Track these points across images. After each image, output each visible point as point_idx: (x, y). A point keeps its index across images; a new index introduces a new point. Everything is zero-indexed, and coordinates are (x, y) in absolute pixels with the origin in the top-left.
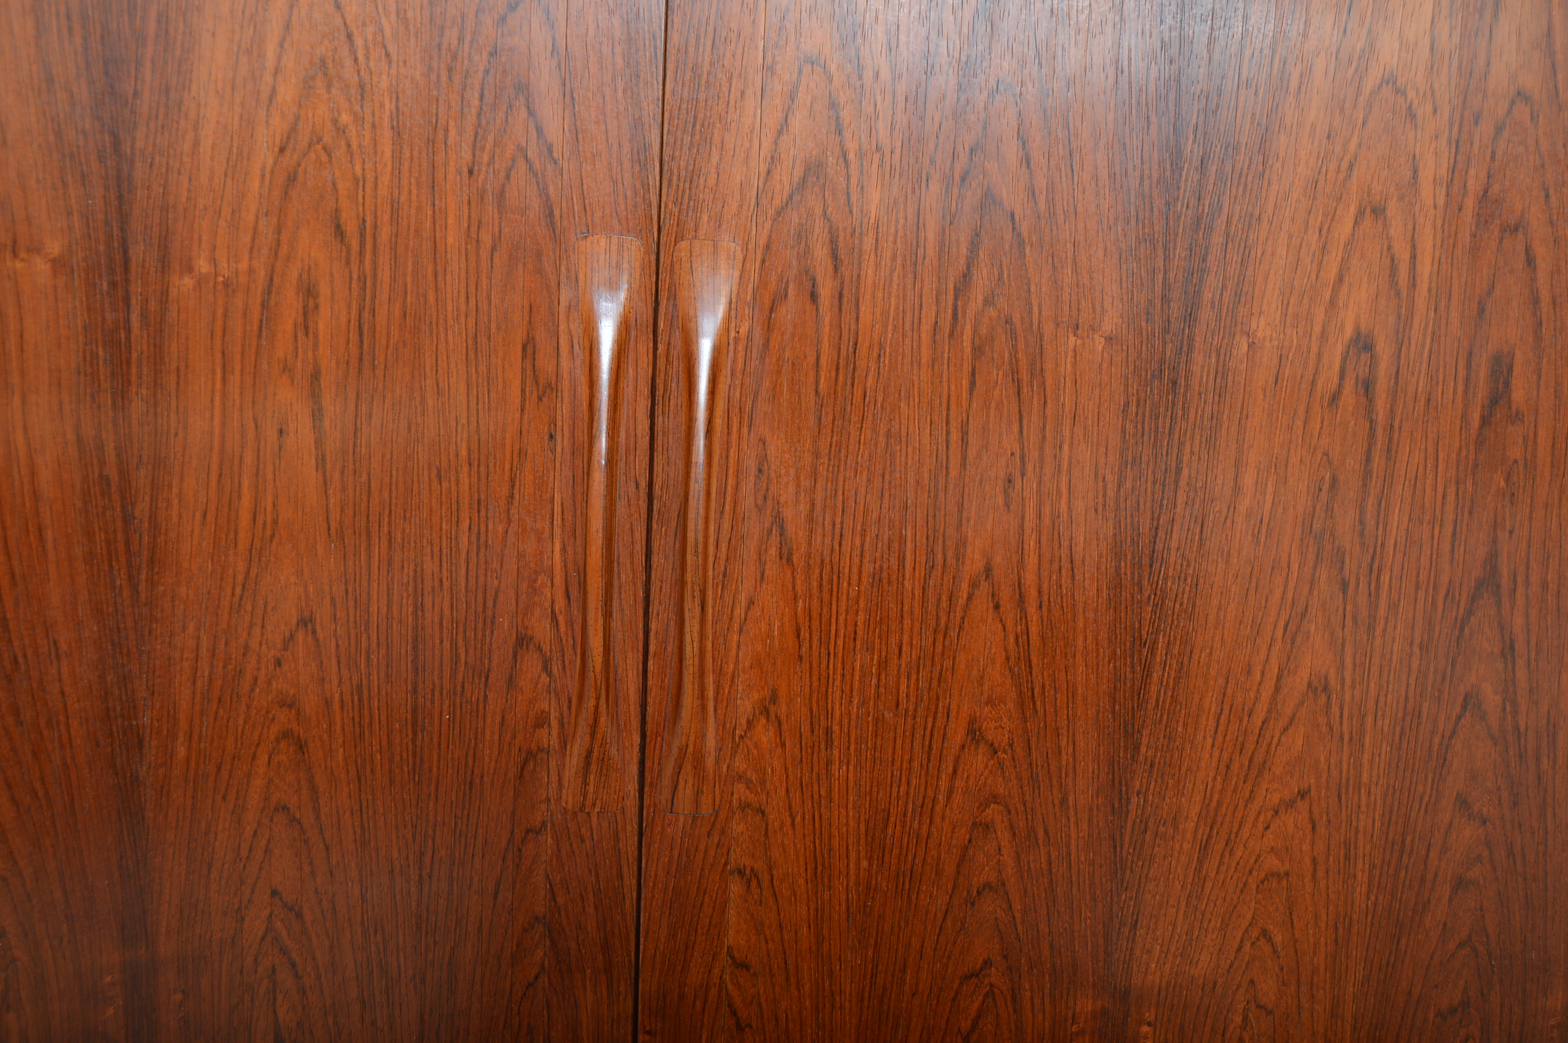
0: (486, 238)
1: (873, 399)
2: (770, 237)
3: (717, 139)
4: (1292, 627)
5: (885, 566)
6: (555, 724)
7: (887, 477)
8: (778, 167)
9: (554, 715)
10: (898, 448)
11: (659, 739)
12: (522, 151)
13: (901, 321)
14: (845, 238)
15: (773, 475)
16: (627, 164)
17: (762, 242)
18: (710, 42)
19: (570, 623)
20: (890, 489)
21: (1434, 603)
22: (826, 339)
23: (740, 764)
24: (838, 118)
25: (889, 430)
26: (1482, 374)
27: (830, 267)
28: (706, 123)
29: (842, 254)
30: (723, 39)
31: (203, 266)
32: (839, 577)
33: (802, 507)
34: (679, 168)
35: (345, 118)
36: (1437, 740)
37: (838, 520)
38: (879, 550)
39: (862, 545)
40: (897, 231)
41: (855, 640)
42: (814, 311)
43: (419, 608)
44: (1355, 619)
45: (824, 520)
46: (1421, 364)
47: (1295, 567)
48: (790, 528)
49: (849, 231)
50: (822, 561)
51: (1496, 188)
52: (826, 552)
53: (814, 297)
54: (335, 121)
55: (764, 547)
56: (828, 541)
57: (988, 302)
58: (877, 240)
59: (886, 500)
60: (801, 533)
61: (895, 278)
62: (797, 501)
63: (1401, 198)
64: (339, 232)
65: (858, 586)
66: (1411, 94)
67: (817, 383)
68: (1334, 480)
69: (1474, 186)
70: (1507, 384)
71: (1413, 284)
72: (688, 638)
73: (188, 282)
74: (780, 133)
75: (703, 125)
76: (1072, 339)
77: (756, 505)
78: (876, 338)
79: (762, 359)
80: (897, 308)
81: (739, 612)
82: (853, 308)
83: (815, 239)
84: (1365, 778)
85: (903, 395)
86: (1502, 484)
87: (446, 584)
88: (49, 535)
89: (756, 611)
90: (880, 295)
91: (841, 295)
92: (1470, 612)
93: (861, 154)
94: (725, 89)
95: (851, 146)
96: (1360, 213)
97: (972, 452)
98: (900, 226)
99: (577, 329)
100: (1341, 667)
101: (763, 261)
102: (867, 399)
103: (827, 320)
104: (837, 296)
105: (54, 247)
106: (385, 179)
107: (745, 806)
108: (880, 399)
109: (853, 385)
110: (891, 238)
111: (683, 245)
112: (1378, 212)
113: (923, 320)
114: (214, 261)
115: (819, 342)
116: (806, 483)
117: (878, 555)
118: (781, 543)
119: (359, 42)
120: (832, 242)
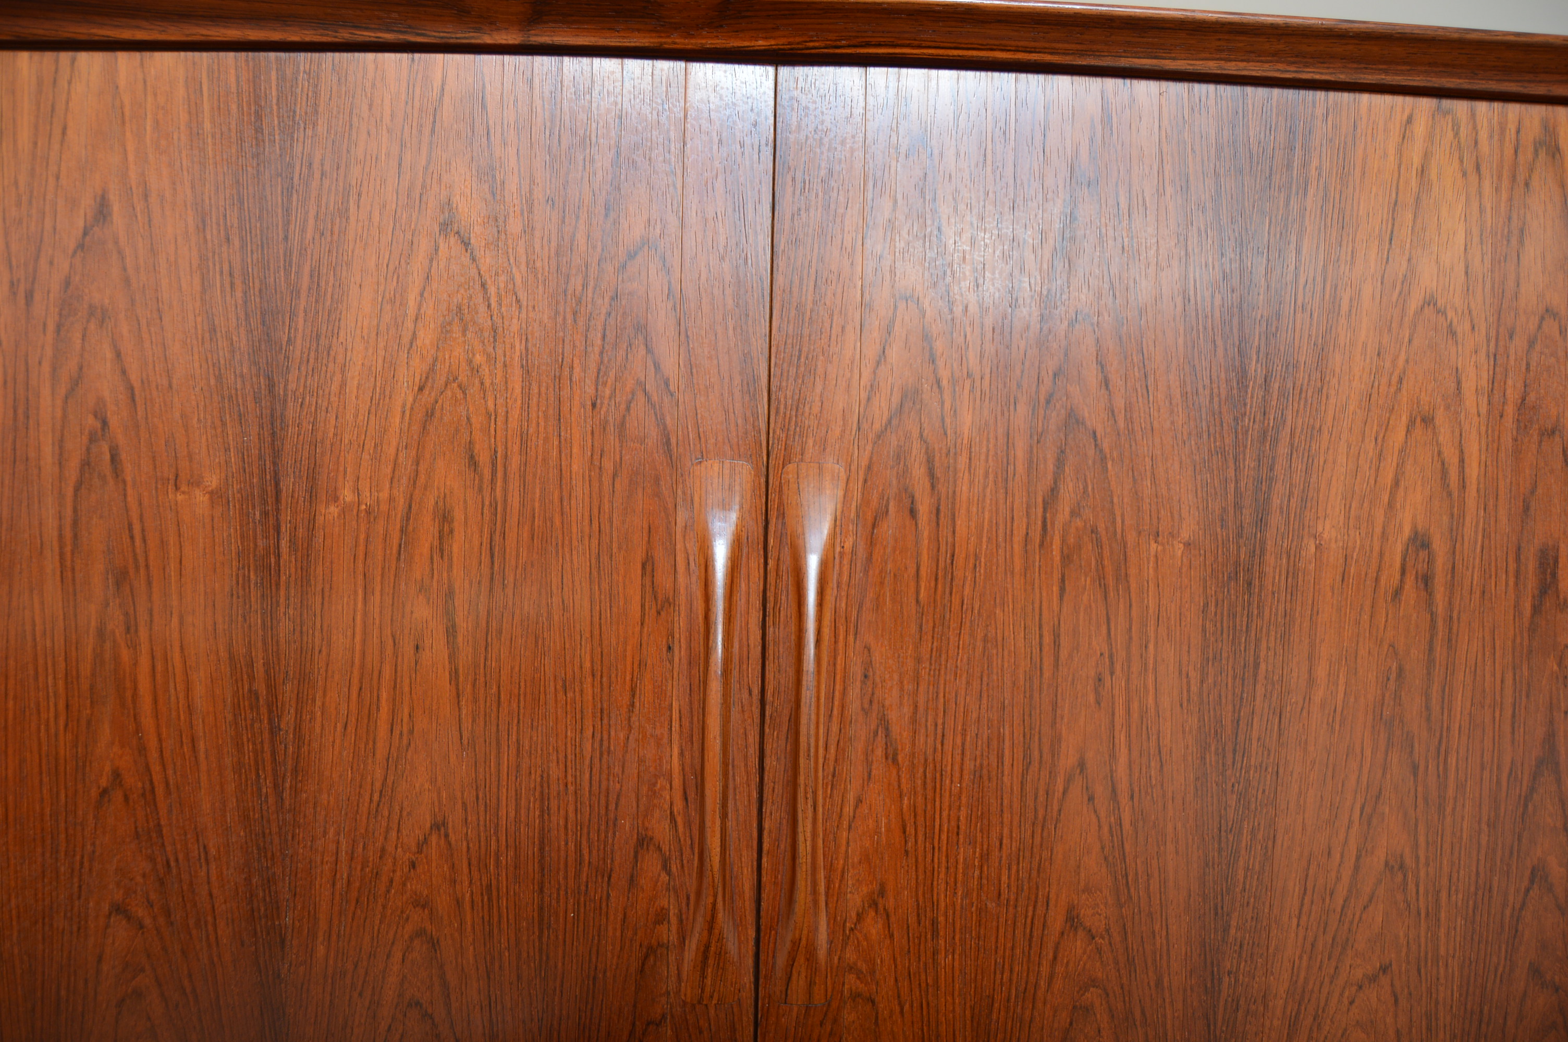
0: (608, 466)
1: (970, 607)
2: (871, 458)
3: (820, 370)
4: (1368, 810)
5: (985, 763)
6: (674, 920)
7: (985, 679)
8: (878, 395)
9: (673, 912)
10: (995, 651)
11: (773, 932)
12: (642, 385)
13: (994, 533)
14: (941, 457)
15: (878, 680)
16: (738, 395)
17: (864, 463)
18: (812, 284)
19: (688, 824)
20: (988, 690)
21: (1498, 782)
22: (925, 552)
23: (850, 955)
24: (931, 348)
25: (986, 635)
26: (1531, 565)
27: (928, 485)
28: (810, 356)
29: (938, 473)
30: (824, 280)
31: (347, 495)
32: (942, 775)
33: (906, 710)
34: (786, 398)
35: (479, 358)
36: (1508, 912)
37: (940, 721)
38: (979, 748)
39: (963, 744)
40: (988, 451)
41: (958, 834)
42: (914, 527)
43: (545, 812)
44: (1426, 800)
45: (927, 721)
46: (1474, 558)
47: (1368, 753)
48: (895, 729)
49: (944, 451)
50: (926, 760)
51: (1532, 397)
52: (930, 752)
53: (913, 513)
54: (470, 362)
55: (870, 748)
56: (930, 740)
57: (1074, 513)
58: (970, 459)
59: (984, 701)
60: (905, 734)
61: (988, 494)
62: (901, 704)
63: (1447, 408)
64: (473, 462)
65: (960, 783)
66: (1450, 314)
67: (918, 593)
68: (1401, 670)
69: (1513, 395)
70: (1554, 575)
71: (1463, 486)
72: (801, 838)
73: (334, 510)
74: (878, 363)
75: (807, 358)
76: (1154, 546)
77: (863, 709)
78: (971, 549)
79: (866, 571)
80: (990, 521)
81: (848, 810)
82: (950, 522)
83: (913, 459)
84: (1442, 951)
85: (998, 601)
86: (1555, 667)
87: (571, 788)
88: (201, 746)
89: (864, 809)
90: (975, 509)
91: (938, 511)
92: (1532, 790)
93: (953, 381)
94: (827, 325)
95: (944, 375)
96: (1412, 423)
97: (1064, 654)
98: (991, 446)
99: (693, 547)
100: (1416, 846)
101: (865, 481)
102: (965, 607)
103: (926, 534)
104: (934, 511)
105: (213, 481)
106: (515, 414)
107: (855, 996)
108: (977, 607)
109: (951, 594)
110: (983, 457)
111: (791, 467)
112: (1428, 420)
113: (1015, 532)
114: (357, 491)
115: (919, 554)
116: (908, 687)
117: (978, 753)
118: (886, 744)
119: (492, 290)
120: (928, 461)
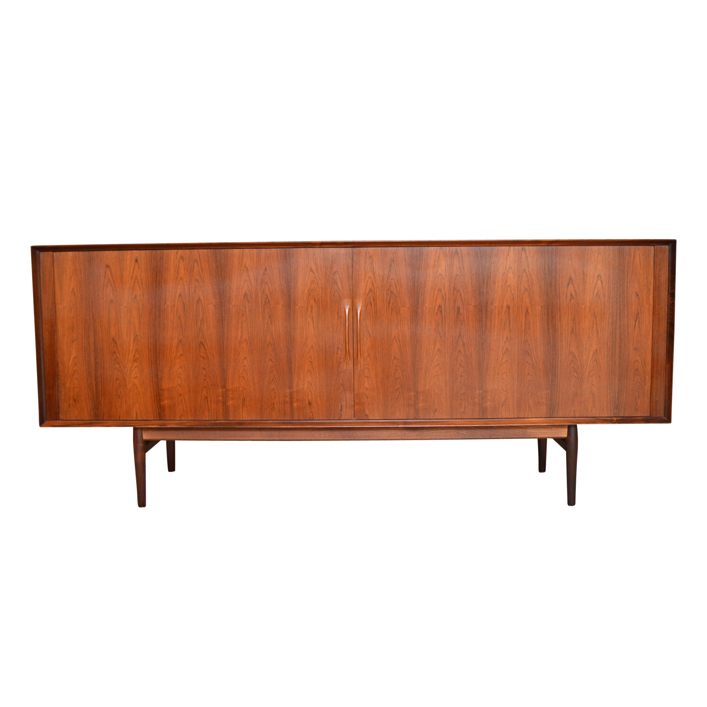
0: (332, 300)
2: (366, 298)
3: (359, 287)
4: (435, 342)
6: (343, 358)
8: (366, 290)
12: (336, 290)
13: (382, 307)
14: (375, 298)
15: (368, 326)
16: (349, 291)
18: (357, 275)
19: (344, 346)
21: (453, 339)
24: (373, 284)
26: (456, 309)
27: (373, 301)
28: (358, 285)
29: (375, 300)
30: (359, 275)
31: (299, 305)
32: (376, 338)
34: (355, 290)
35: (315, 287)
36: (456, 357)
40: (381, 296)
41: (379, 346)
43: (326, 345)
44: (443, 341)
46: (448, 308)
47: (434, 335)
48: (370, 333)
50: (374, 337)
51: (455, 286)
53: (371, 305)
54: (314, 288)
56: (375, 334)
57: (393, 304)
58: (379, 298)
61: (381, 302)
63: (443, 288)
64: (315, 300)
65: (379, 340)
66: (443, 276)
68: (438, 324)
69: (452, 286)
70: (460, 310)
71: (446, 299)
72: (358, 346)
73: (298, 307)
74: (366, 286)
76: (403, 308)
79: (366, 312)
80: (382, 305)
81: (365, 343)
83: (371, 298)
84: (446, 362)
86: (460, 323)
87: (329, 341)
88: (281, 338)
89: (366, 343)
90: (379, 304)
92: (458, 340)
93: (376, 288)
96: (438, 290)
97: (392, 322)
99: (343, 310)
100: (442, 347)
101: (365, 301)
103: (373, 307)
104: (374, 304)
105: (282, 304)
106: (320, 294)
107: (367, 368)
109: (377, 314)
111: (356, 299)
112: (440, 290)
113: (385, 307)
114: (301, 304)
115: (372, 310)
116: (372, 327)
117: (381, 336)
119: (317, 278)
120: (373, 298)
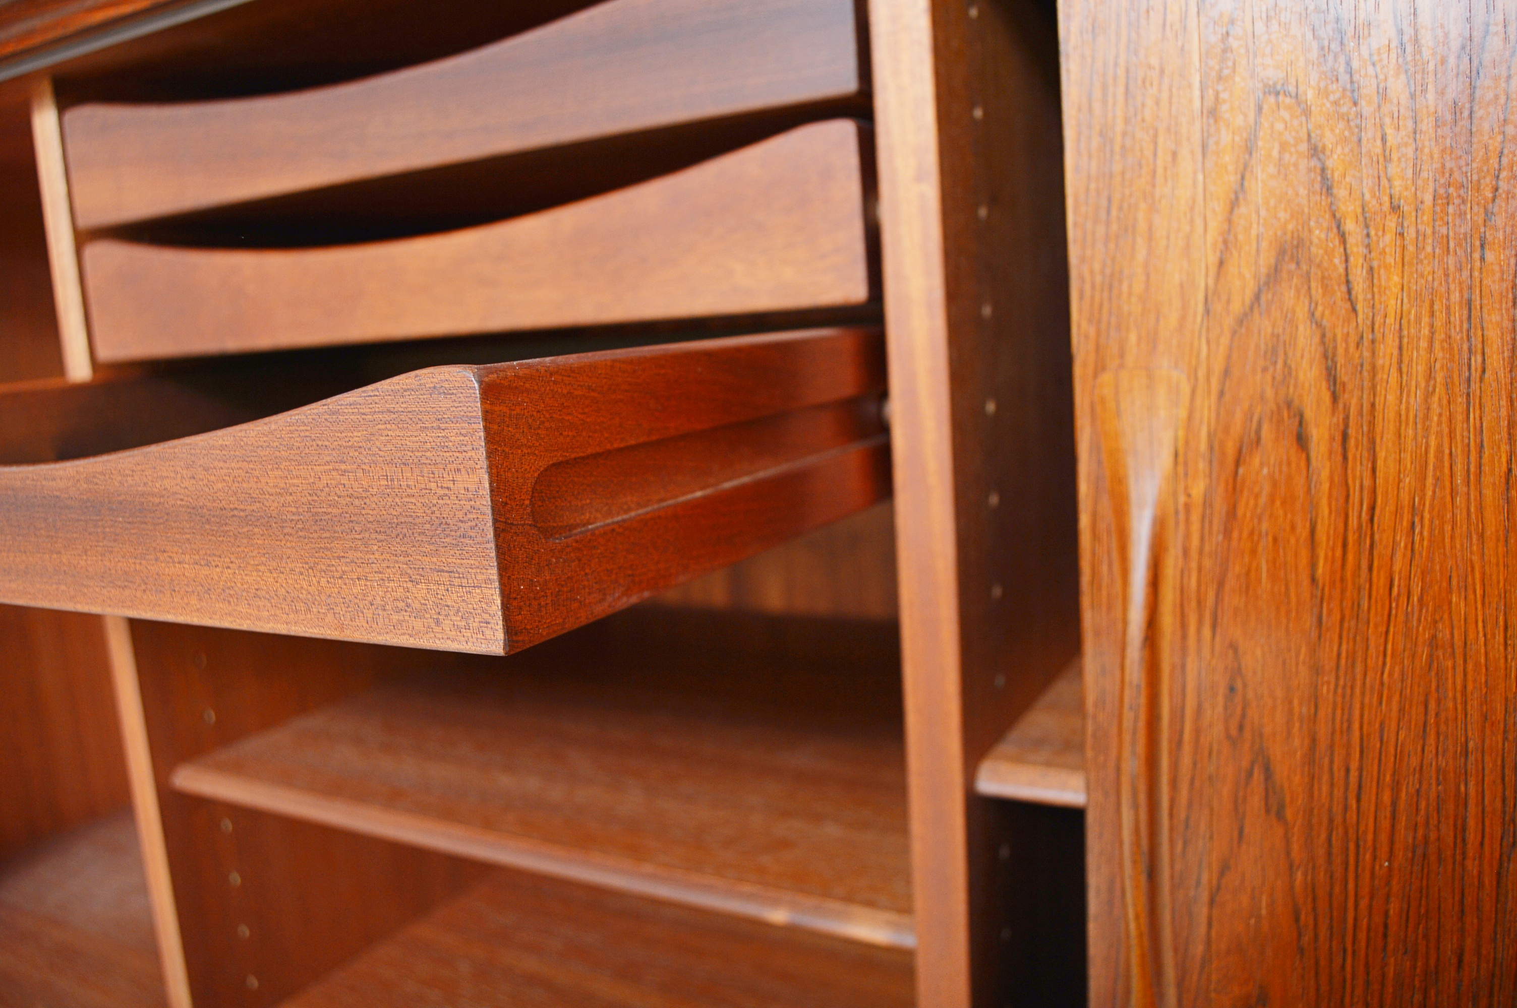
1: (1404, 591)
2: (1229, 358)
3: (1142, 225)
5: (1433, 836)
7: (1432, 706)
8: (1235, 254)
10: (1450, 664)
13: (1447, 470)
14: (1347, 350)
15: (1250, 695)
17: (1218, 366)
18: (1121, 90)
20: (1437, 724)
22: (1324, 502)
24: (1323, 170)
25: (1434, 637)
27: (1326, 397)
28: (1125, 206)
29: (1343, 375)
30: (1140, 82)
32: (1357, 846)
33: (1297, 743)
34: (1092, 272)
37: (1354, 765)
38: (1422, 812)
39: (1394, 804)
40: (1432, 333)
41: (1385, 936)
42: (1303, 464)
45: (1331, 762)
48: (1281, 771)
49: (1353, 338)
50: (1331, 821)
52: (1337, 809)
53: (1302, 440)
55: (1241, 794)
56: (1338, 793)
58: (1400, 348)
59: (1431, 740)
60: (1297, 779)
61: (1435, 406)
62: (1289, 733)
65: (1389, 860)
67: (1313, 565)
74: (1234, 205)
75: (1120, 208)
77: (1228, 736)
78: (1405, 496)
79: (1227, 533)
80: (1439, 451)
82: (1365, 454)
83: (1298, 355)
85: (1454, 582)
89: (1234, 879)
90: (1410, 432)
91: (1345, 437)
93: (1365, 220)
94: (1148, 153)
95: (1348, 208)
98: (1438, 324)
101: (1221, 394)
102: (1395, 590)
103: (1325, 474)
104: (1338, 438)
108: (1416, 590)
109: (1370, 568)
110: (1424, 344)
111: (1106, 378)
113: (1486, 468)
115: (1313, 507)
116: (1300, 709)
117: (1420, 819)
118: (1266, 790)
120: (1325, 357)
